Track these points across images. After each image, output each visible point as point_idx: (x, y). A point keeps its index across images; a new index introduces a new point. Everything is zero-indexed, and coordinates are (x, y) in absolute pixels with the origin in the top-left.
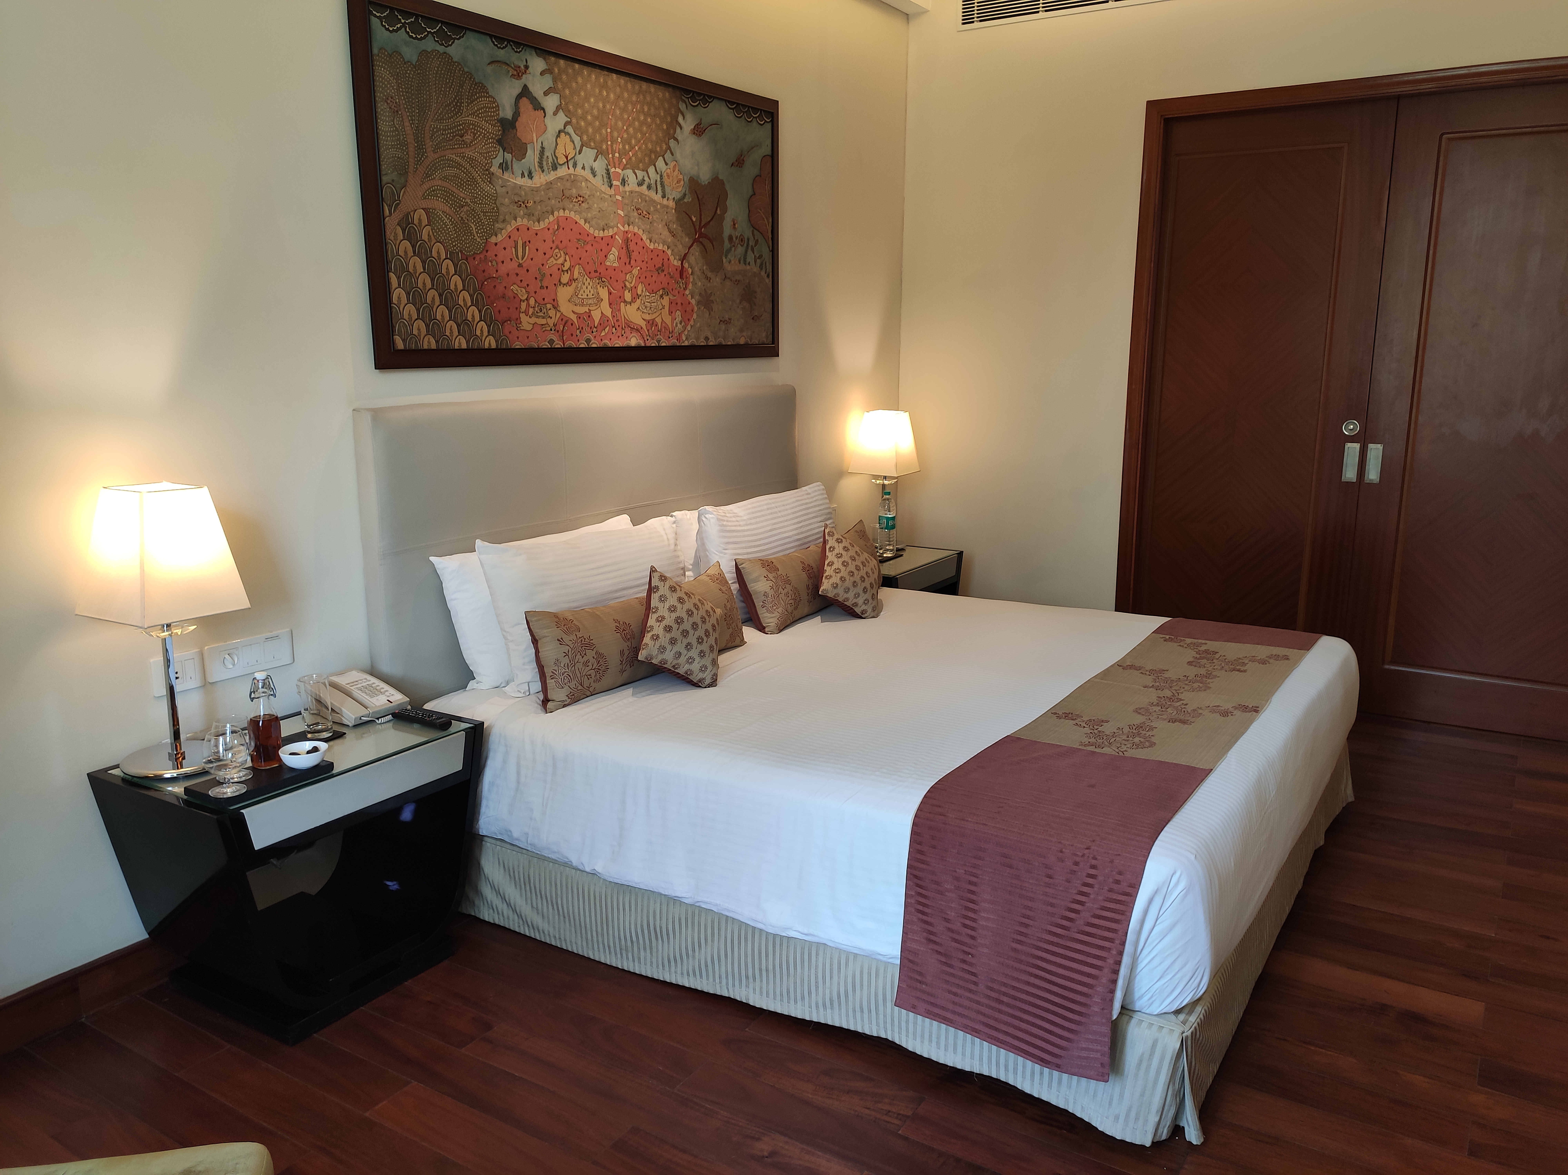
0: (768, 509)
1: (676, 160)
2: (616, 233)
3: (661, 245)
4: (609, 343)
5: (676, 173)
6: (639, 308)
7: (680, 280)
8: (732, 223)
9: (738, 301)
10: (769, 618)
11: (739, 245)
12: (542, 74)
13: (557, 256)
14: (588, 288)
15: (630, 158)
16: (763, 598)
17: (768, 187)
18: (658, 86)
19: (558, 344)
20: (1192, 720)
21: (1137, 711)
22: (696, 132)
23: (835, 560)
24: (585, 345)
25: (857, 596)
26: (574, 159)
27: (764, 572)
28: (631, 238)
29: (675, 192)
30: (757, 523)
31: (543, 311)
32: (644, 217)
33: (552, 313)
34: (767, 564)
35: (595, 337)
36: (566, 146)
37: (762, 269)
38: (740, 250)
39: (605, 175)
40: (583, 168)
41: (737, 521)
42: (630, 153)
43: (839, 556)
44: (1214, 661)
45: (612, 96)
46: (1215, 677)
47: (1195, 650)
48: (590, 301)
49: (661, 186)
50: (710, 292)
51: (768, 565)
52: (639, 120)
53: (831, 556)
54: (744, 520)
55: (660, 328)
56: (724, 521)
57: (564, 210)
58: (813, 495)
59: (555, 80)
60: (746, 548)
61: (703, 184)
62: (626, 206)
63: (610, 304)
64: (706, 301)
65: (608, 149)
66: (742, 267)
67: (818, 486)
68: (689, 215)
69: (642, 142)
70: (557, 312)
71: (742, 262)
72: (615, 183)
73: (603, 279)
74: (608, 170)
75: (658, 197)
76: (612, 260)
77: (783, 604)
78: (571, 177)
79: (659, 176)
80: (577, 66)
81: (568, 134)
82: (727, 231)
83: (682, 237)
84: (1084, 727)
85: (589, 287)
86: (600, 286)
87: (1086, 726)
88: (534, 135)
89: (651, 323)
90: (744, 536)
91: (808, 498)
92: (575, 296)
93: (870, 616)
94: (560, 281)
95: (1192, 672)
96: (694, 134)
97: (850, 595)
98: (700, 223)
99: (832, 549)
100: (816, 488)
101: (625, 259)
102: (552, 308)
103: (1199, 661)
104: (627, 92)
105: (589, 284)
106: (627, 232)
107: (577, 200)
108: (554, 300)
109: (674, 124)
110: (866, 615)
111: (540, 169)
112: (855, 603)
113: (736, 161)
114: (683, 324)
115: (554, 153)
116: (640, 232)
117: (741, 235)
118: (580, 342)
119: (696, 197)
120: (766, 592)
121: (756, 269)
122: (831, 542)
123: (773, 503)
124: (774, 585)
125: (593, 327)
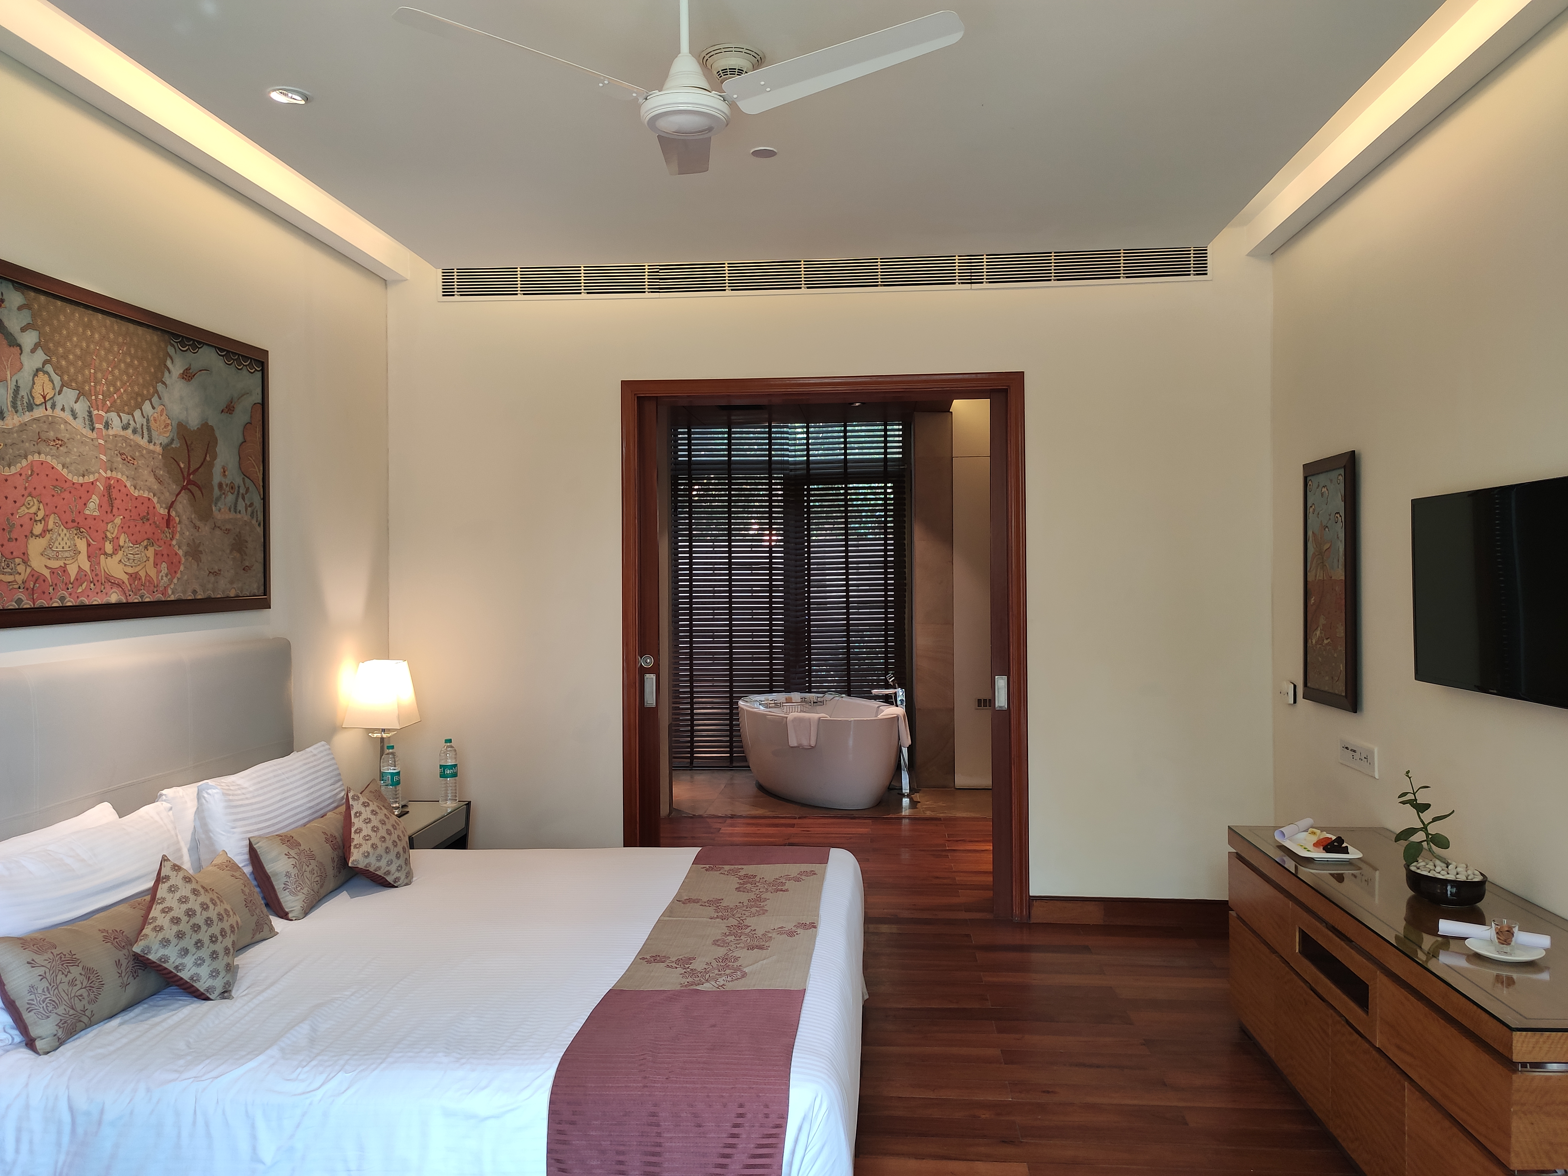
0: (275, 776)
1: (164, 404)
2: (98, 479)
3: (146, 492)
4: (86, 600)
5: (163, 418)
6: (121, 560)
7: (166, 529)
8: (222, 470)
9: (228, 551)
10: (291, 901)
11: (229, 493)
12: (20, 308)
13: (29, 504)
14: (63, 539)
15: (115, 401)
16: (285, 879)
17: (259, 435)
18: (146, 329)
19: (27, 604)
20: (767, 944)
21: (715, 943)
22: (185, 376)
23: (363, 826)
24: (59, 604)
25: (389, 863)
26: (52, 400)
27: (285, 849)
28: (114, 485)
29: (162, 437)
30: (265, 794)
31: (10, 567)
32: (129, 462)
33: (21, 568)
34: (286, 840)
35: (70, 594)
36: (44, 386)
37: (253, 518)
38: (230, 498)
39: (87, 418)
40: (63, 409)
41: (243, 794)
42: (115, 395)
43: (368, 821)
44: (757, 884)
45: (97, 336)
46: (766, 899)
47: (736, 876)
48: (66, 554)
49: (147, 430)
50: (199, 542)
51: (288, 840)
52: (125, 362)
53: (357, 823)
54: (250, 792)
55: (143, 582)
56: (229, 795)
57: (39, 453)
58: (319, 756)
59: (34, 316)
60: (256, 823)
61: (192, 429)
62: (109, 451)
63: (89, 557)
64: (194, 552)
65: (90, 390)
66: (232, 515)
67: (323, 746)
68: (177, 460)
69: (128, 384)
70: (28, 567)
71: (232, 509)
72: (97, 426)
73: (82, 530)
74: (90, 412)
75: (143, 442)
76: (92, 509)
77: (309, 884)
78: (48, 419)
79: (145, 420)
80: (59, 303)
81: (47, 373)
82: (217, 478)
83: (169, 484)
84: (676, 968)
85: (65, 538)
86: (78, 538)
87: (677, 966)
88: (8, 373)
89: (134, 577)
90: (253, 810)
91: (315, 760)
92: (49, 549)
93: (404, 884)
94: (31, 532)
95: (744, 897)
96: (183, 378)
97: (383, 863)
98: (189, 470)
99: (358, 815)
100: (322, 749)
101: (106, 507)
102: (21, 563)
103: (745, 886)
104: (113, 333)
105: (65, 535)
106: (109, 479)
107: (55, 444)
108: (24, 554)
109: (162, 367)
110: (399, 883)
111: (13, 409)
112: (387, 871)
113: (226, 407)
114: (169, 577)
115: (31, 392)
116: (124, 479)
117: (232, 482)
118: (53, 600)
119: (184, 442)
120: (288, 872)
121: (246, 518)
122: (356, 806)
123: (279, 769)
124: (297, 863)
125: (68, 582)
